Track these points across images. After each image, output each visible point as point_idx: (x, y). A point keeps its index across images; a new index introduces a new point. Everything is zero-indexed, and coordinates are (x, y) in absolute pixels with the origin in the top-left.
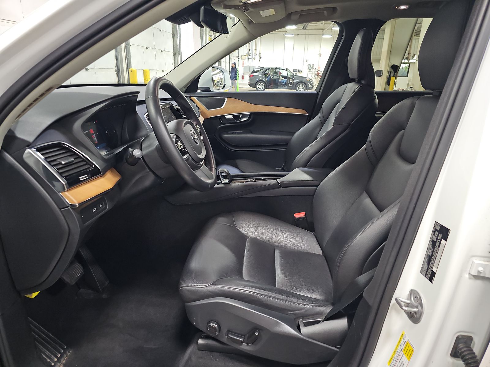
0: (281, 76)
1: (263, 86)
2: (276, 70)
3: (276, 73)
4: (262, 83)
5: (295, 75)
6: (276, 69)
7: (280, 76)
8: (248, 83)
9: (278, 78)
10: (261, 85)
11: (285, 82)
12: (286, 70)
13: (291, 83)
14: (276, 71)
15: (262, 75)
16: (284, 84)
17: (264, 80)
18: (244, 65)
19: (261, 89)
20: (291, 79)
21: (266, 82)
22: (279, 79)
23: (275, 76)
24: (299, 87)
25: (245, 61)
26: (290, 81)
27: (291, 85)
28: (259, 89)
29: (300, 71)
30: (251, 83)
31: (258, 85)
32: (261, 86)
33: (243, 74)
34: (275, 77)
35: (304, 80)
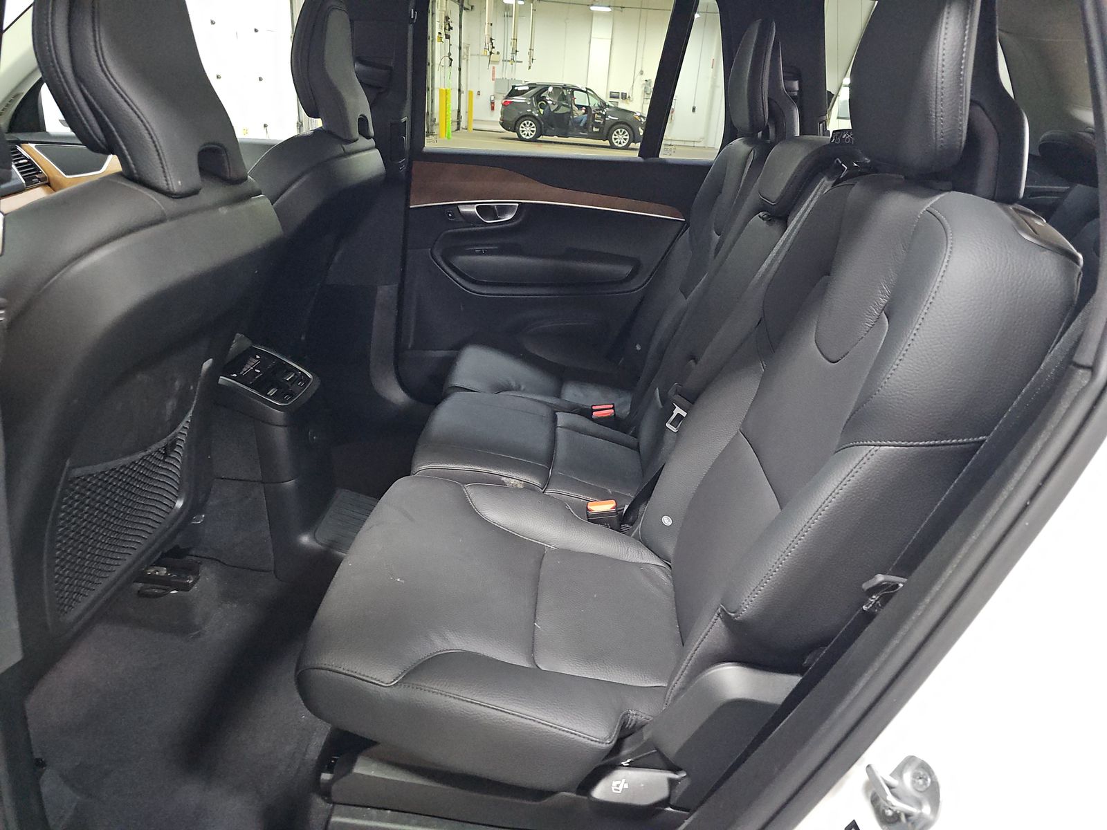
0: (576, 105)
1: (532, 129)
2: (564, 91)
3: (563, 98)
4: (530, 122)
5: (609, 106)
6: (564, 88)
7: (574, 106)
8: (499, 120)
9: (569, 110)
10: (527, 125)
11: (583, 122)
12: (586, 92)
13: (597, 125)
14: (565, 93)
15: (531, 101)
16: (582, 125)
17: (537, 115)
18: (497, 76)
19: (528, 135)
20: (599, 114)
21: (540, 119)
22: (571, 113)
23: (562, 107)
24: (615, 135)
25: (498, 68)
26: (594, 118)
27: (597, 130)
28: (524, 136)
29: (624, 96)
30: (505, 119)
31: (522, 125)
32: (528, 129)
33: (492, 99)
34: (563, 110)
35: (628, 118)
